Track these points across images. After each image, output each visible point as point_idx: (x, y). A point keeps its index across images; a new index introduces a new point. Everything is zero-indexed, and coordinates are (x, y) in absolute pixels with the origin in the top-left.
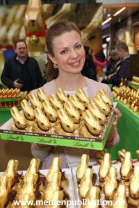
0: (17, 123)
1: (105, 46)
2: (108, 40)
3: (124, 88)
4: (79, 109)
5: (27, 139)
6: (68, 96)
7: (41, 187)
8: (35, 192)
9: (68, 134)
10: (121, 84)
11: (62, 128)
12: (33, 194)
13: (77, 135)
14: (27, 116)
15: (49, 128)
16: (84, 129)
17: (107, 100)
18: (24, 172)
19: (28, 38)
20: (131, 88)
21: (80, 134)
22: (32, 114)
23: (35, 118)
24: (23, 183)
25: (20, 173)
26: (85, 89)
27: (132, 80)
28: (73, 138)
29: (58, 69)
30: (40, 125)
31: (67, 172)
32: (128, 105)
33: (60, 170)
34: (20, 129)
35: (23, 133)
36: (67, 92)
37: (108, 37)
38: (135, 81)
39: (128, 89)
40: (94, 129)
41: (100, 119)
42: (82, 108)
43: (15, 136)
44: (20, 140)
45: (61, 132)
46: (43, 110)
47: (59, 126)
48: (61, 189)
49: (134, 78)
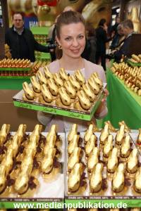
0: (27, 95)
1: (114, 17)
2: (118, 11)
3: (123, 64)
4: (76, 88)
5: (34, 107)
6: (69, 75)
7: (42, 145)
8: (37, 148)
9: (65, 107)
10: (122, 60)
11: (62, 102)
12: (35, 149)
13: (72, 108)
14: (35, 90)
15: (51, 101)
16: (78, 104)
17: (98, 82)
18: (31, 133)
19: (40, 7)
20: (129, 65)
21: (74, 107)
22: (39, 88)
23: (41, 91)
24: (29, 141)
25: (27, 133)
26: (83, 70)
27: (131, 57)
28: (69, 110)
29: (61, 50)
30: (45, 98)
31: (62, 135)
32: (123, 81)
33: (56, 134)
34: (29, 100)
35: (31, 103)
36: (68, 72)
37: (118, 8)
38: (134, 59)
39: (127, 66)
40: (85, 105)
41: (90, 97)
42: (78, 87)
43: (25, 104)
44: (29, 108)
45: (60, 105)
46: (47, 85)
47: (59, 100)
48: (56, 147)
49: (134, 56)
